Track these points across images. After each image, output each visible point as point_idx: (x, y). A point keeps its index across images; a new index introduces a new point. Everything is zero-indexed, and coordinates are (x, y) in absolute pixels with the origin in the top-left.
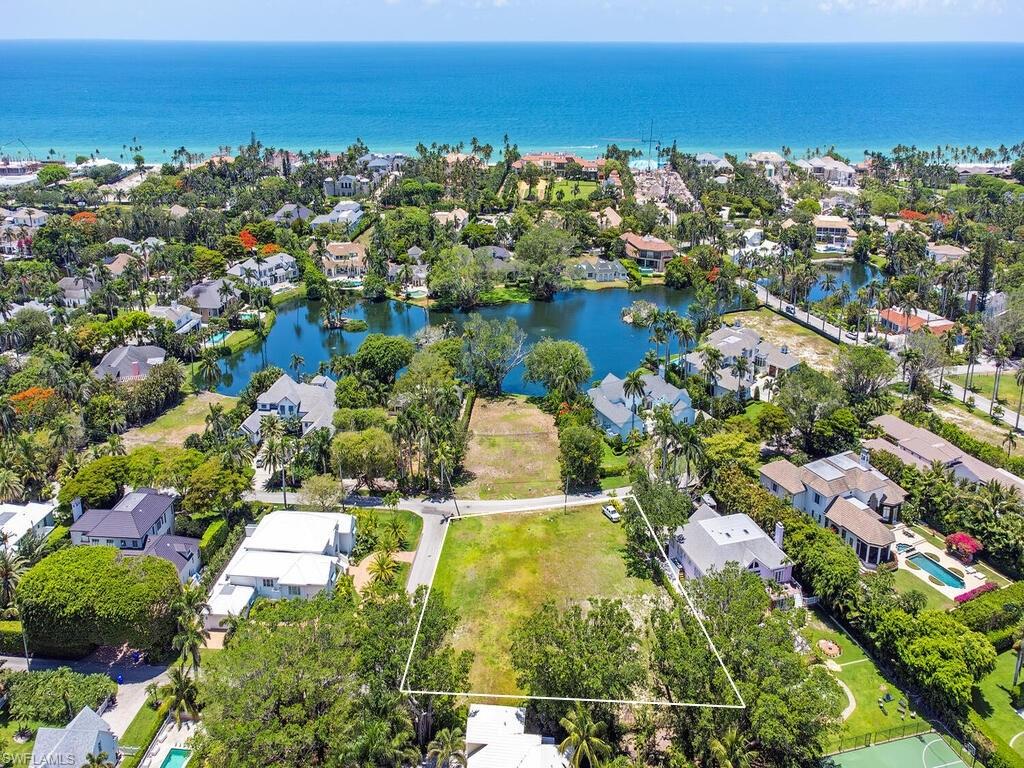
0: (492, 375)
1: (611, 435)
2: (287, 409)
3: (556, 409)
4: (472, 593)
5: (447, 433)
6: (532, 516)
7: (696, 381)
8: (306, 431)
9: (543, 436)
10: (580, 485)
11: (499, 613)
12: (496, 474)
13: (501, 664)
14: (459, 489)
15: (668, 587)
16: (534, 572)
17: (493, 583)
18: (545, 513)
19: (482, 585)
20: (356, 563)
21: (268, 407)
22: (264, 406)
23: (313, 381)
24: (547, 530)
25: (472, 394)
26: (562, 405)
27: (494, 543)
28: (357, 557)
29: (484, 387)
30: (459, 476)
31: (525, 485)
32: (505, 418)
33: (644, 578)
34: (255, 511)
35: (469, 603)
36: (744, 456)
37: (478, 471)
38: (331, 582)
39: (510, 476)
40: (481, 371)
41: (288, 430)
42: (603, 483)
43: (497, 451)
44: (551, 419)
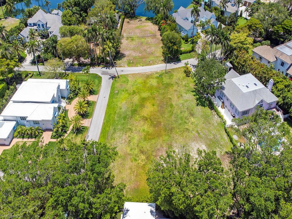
0: (131, 8)
1: (183, 34)
2: (41, 25)
3: (159, 23)
4: (125, 118)
5: (111, 37)
6: (151, 75)
7: (216, 9)
8: (50, 35)
9: (154, 36)
10: (171, 59)
11: (138, 129)
12: (134, 54)
13: (140, 161)
14: (118, 62)
15: (216, 111)
16: (154, 105)
17: (134, 112)
18: (157, 73)
19: (129, 113)
20: (70, 103)
21: (32, 25)
22: (30, 24)
23: (53, 13)
24: (158, 81)
25: (123, 17)
26: (162, 21)
27: (134, 89)
28: (70, 99)
29: (128, 13)
30: (118, 55)
31: (147, 59)
32: (137, 28)
33: (204, 106)
34: (24, 76)
35: (124, 124)
36: (247, 44)
37: (126, 53)
38: (54, 117)
39: (140, 55)
40: (126, 7)
41: (43, 35)
42: (181, 57)
43: (134, 43)
44: (156, 27)
